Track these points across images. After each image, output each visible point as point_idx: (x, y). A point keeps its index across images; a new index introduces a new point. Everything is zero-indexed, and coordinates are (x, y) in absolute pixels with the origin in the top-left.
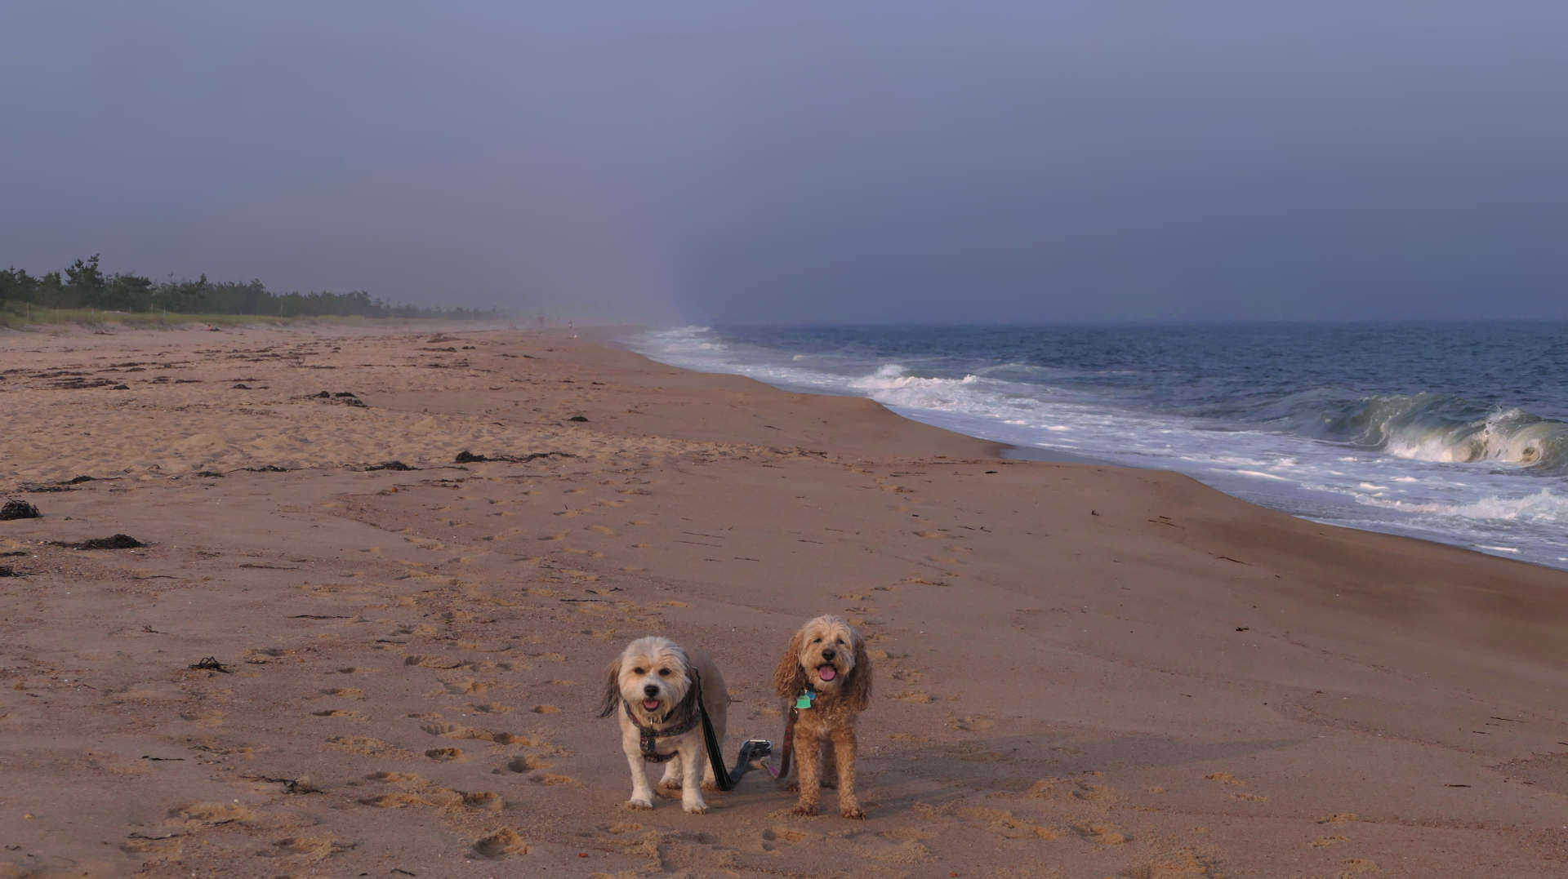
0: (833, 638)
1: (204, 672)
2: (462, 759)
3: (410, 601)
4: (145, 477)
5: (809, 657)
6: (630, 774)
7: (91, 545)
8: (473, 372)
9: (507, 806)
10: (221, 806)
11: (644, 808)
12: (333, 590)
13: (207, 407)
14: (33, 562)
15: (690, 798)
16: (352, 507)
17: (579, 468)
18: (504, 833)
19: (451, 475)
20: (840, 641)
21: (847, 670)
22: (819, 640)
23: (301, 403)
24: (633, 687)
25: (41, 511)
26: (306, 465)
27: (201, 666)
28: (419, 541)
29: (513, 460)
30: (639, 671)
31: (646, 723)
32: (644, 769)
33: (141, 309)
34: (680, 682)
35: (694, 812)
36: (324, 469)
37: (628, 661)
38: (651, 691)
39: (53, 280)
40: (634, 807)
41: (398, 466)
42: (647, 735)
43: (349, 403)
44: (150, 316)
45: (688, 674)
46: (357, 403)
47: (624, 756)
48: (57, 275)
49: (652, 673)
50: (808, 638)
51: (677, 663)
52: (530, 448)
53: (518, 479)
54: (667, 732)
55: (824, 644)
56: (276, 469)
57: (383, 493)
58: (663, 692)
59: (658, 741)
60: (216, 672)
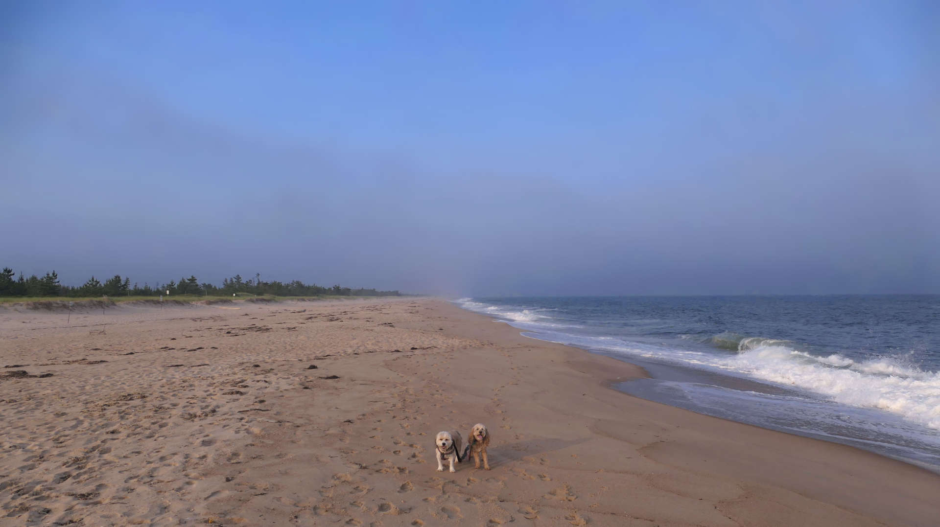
0: (481, 428)
1: (347, 423)
2: (402, 453)
3: (396, 395)
4: (343, 354)
5: (476, 433)
6: (438, 463)
7: (328, 378)
8: (419, 315)
9: (410, 472)
10: (344, 474)
11: (441, 471)
12: (379, 391)
13: (359, 328)
14: (314, 384)
15: (452, 469)
16: (387, 365)
17: (438, 351)
18: (408, 482)
19: (409, 354)
20: (482, 429)
21: (484, 436)
22: (478, 429)
23: (380, 326)
24: (440, 443)
25: (318, 367)
26: (378, 350)
27: (346, 422)
28: (400, 374)
29: (424, 349)
30: (441, 440)
31: (443, 452)
32: (441, 462)
33: (349, 295)
34: (450, 442)
35: (452, 472)
36: (381, 352)
37: (438, 437)
38: (444, 444)
39: (330, 289)
40: (438, 471)
41: (398, 351)
42: (442, 455)
43: (390, 326)
44: (350, 297)
45: (452, 440)
46: (392, 326)
47: (436, 459)
48: (331, 288)
49: (444, 440)
50: (475, 429)
51: (450, 438)
52: (428, 345)
53: (424, 355)
54: (447, 454)
55: (479, 430)
56: (371, 352)
57: (394, 360)
58: (446, 444)
59: (445, 456)
60: (350, 423)
